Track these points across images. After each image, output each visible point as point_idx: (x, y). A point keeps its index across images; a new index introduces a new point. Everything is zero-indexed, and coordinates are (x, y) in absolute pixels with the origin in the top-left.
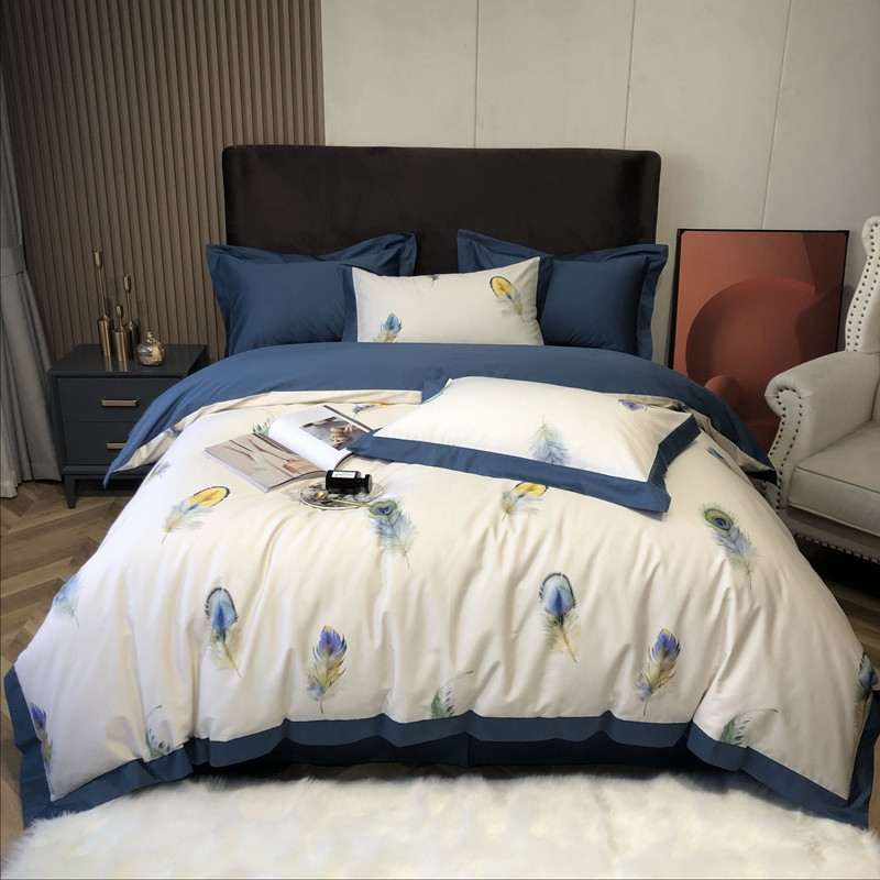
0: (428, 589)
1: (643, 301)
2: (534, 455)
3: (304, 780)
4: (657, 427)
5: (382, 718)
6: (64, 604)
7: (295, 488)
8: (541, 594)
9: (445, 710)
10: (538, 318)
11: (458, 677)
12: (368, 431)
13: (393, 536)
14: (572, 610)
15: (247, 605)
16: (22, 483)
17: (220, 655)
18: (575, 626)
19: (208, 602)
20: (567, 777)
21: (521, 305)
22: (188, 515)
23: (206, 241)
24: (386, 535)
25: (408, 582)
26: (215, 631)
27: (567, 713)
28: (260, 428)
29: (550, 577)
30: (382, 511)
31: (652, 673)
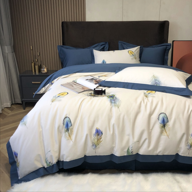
0: (125, 117)
1: (165, 57)
2: (151, 83)
3: (90, 174)
5: (112, 155)
6: (23, 122)
7: (85, 93)
8: (158, 119)
9: (130, 153)
10: (140, 61)
11: (135, 143)
13: (115, 103)
14: (167, 123)
15: (74, 122)
16: (12, 104)
17: (67, 136)
18: (169, 128)
19: (64, 121)
21: (136, 57)
22: (57, 98)
23: (57, 45)
24: (113, 103)
25: (120, 115)
26: (65, 129)
27: (166, 154)
28: (74, 81)
29: (161, 114)
30: (111, 97)
31: (191, 142)
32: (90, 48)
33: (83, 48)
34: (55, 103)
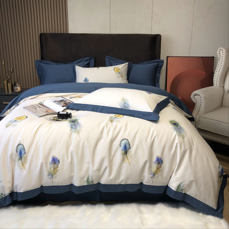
0: (85, 144)
1: (157, 75)
2: (120, 107)
3: (49, 205)
4: (158, 99)
5: (72, 185)
7: (48, 117)
8: (120, 145)
9: (91, 182)
10: (128, 79)
11: (95, 171)
12: (72, 103)
14: (130, 150)
15: (29, 149)
17: (20, 165)
18: (131, 155)
19: (17, 148)
20: (130, 204)
21: (123, 75)
22: (13, 123)
24: (73, 128)
25: (79, 142)
26: (19, 157)
27: (129, 183)
28: (41, 103)
29: (123, 140)
30: (73, 121)
31: (154, 170)
32: (73, 64)
33: (66, 63)
34: (8, 128)
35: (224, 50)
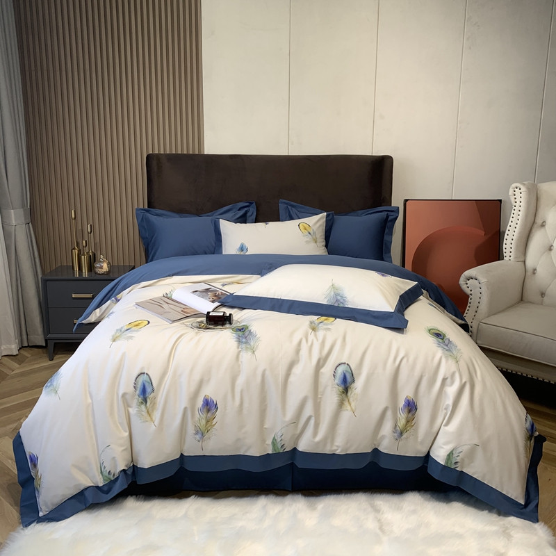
0: (267, 373)
1: (386, 238)
2: (328, 302)
3: (192, 497)
4: (399, 287)
6: (51, 388)
7: (188, 322)
8: (334, 375)
9: (279, 448)
10: (327, 246)
11: (286, 426)
12: (229, 294)
14: (353, 384)
15: (160, 383)
16: (22, 348)
17: (143, 413)
18: (355, 394)
19: (136, 381)
20: (353, 494)
21: (316, 238)
22: (125, 333)
23: (136, 207)
24: (242, 342)
25: (255, 370)
26: (140, 399)
27: (351, 451)
28: (167, 294)
29: (339, 365)
30: (240, 330)
31: (402, 423)
33: (198, 215)
34: (118, 343)
35: (523, 189)
